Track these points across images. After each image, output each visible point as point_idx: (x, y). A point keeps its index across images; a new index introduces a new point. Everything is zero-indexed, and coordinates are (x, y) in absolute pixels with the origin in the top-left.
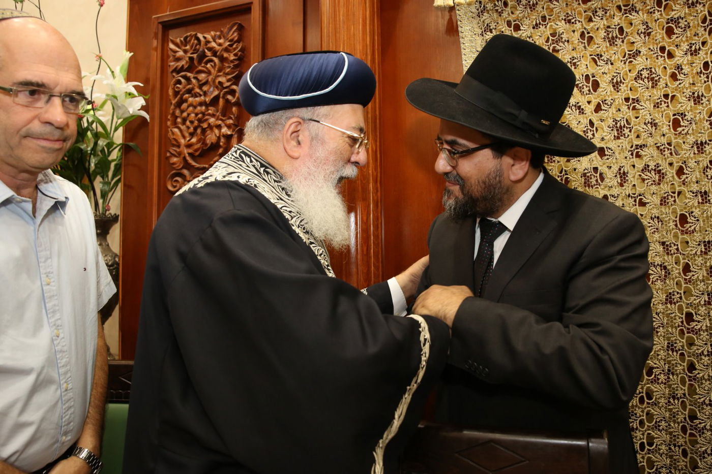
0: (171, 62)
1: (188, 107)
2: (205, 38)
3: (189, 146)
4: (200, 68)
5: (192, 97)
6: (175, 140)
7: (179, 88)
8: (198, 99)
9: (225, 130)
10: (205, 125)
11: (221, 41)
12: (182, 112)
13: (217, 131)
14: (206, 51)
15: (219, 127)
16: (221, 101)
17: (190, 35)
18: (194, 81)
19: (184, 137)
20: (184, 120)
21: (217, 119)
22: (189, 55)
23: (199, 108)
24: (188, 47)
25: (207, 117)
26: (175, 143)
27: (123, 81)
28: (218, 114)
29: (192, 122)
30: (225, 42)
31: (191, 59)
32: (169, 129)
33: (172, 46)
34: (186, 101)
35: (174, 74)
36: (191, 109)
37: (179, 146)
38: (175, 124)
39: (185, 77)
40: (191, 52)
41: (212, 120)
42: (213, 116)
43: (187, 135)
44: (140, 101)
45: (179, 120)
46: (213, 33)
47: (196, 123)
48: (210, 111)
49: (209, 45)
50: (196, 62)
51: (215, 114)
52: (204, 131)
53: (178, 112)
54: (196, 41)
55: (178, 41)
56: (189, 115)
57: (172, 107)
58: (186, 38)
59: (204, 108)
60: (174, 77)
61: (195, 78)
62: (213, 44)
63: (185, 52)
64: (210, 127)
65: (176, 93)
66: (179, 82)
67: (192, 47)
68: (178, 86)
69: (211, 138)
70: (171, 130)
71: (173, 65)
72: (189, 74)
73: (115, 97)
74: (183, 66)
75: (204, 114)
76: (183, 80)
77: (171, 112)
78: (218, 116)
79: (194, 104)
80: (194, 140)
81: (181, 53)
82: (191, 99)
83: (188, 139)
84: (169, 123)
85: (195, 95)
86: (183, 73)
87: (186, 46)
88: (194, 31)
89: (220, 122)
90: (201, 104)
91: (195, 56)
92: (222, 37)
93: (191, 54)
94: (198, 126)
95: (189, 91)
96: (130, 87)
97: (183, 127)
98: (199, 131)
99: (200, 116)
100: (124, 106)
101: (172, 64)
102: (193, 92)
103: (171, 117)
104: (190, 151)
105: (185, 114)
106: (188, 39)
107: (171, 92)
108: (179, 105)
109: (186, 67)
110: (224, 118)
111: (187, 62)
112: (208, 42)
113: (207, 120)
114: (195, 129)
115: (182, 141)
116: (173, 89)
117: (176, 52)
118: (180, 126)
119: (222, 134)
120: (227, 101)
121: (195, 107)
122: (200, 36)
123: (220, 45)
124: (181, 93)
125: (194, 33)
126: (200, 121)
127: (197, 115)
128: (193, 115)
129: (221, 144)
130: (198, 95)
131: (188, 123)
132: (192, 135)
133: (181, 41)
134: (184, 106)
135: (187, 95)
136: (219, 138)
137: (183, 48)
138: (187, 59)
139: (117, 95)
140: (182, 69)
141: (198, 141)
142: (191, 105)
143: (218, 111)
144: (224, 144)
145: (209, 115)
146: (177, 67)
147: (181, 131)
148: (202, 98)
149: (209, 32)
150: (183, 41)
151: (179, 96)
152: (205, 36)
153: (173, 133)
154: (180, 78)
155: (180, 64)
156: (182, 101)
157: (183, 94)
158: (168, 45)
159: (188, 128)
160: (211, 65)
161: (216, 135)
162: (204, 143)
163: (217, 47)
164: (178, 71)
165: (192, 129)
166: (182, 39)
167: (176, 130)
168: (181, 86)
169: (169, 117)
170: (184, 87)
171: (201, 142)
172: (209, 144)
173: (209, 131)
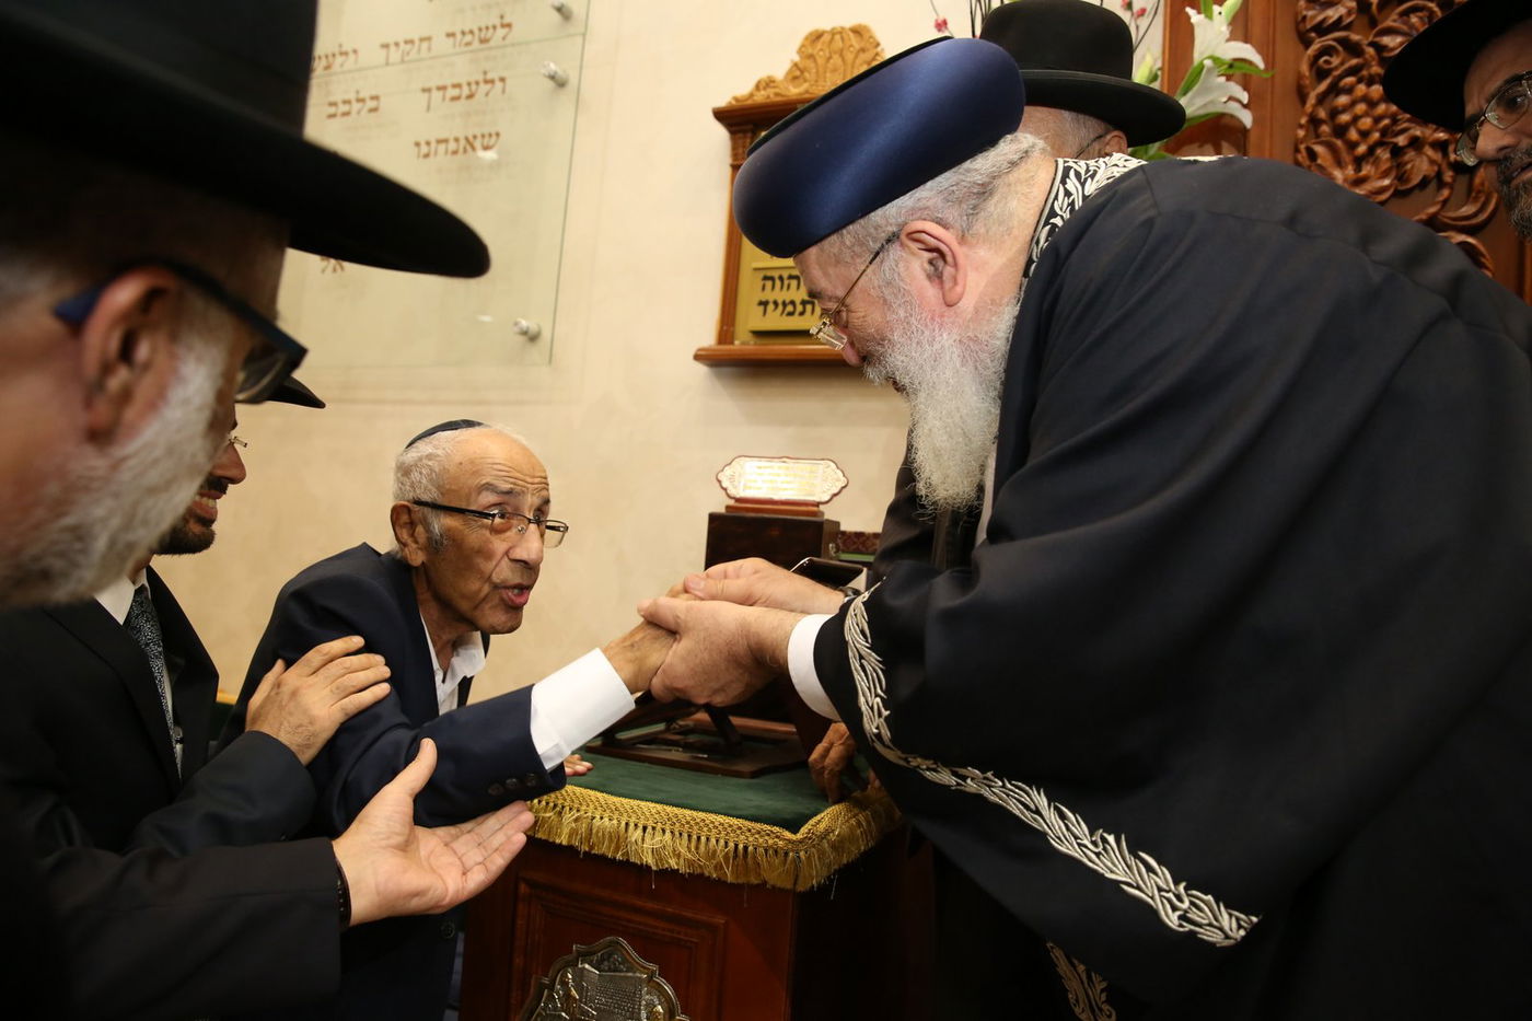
1: (1353, 103)
3: (1356, 182)
4: (1389, 23)
5: (1360, 81)
6: (1320, 169)
7: (1326, 62)
10: (1401, 140)
12: (1334, 113)
13: (1429, 151)
18: (1371, 51)
19: (1339, 164)
20: (1340, 131)
23: (1382, 107)
29: (1364, 135)
31: (1363, 6)
32: (1302, 147)
34: (1349, 90)
35: (1316, 35)
36: (1361, 108)
38: (1315, 134)
39: (1343, 42)
43: (1346, 157)
45: (1325, 128)
47: (1375, 136)
50: (1374, 11)
52: (1397, 153)
53: (1322, 114)
56: (1356, 119)
57: (1312, 100)
60: (1314, 40)
61: (1372, 44)
64: (1415, 143)
65: (1320, 74)
66: (1329, 51)
68: (1327, 58)
69: (1420, 166)
70: (1306, 150)
71: (1314, 17)
72: (1355, 37)
74: (1340, 19)
75: (1395, 119)
76: (1339, 49)
77: (1307, 111)
79: (1371, 97)
80: (1367, 169)
82: (1361, 89)
83: (1350, 169)
85: (1373, 78)
86: (1340, 34)
94: (1380, 143)
95: (1356, 71)
97: (1339, 144)
98: (1382, 153)
99: (1386, 121)
101: (1311, 14)
102: (1365, 73)
103: (1307, 121)
105: (1345, 118)
107: (1305, 68)
108: (1327, 98)
109: (1347, 21)
111: (1349, 13)
113: (1405, 130)
114: (1371, 150)
115: (1338, 173)
116: (1314, 65)
118: (1330, 139)
119: (1448, 160)
121: (1372, 105)
124: (1336, 73)
126: (1384, 132)
127: (1377, 120)
128: (1367, 120)
129: (1448, 181)
131: (1353, 135)
132: (1358, 162)
134: (1343, 100)
135: (1350, 80)
136: (1440, 169)
138: (1352, 4)
140: (1337, 25)
141: (1380, 174)
142: (1365, 99)
144: (1456, 180)
146: (1326, 22)
147: (1332, 149)
151: (1328, 81)
154: (1332, 44)
155: (1333, 15)
156: (1335, 90)
157: (1341, 77)
159: (1352, 145)
160: (1421, 18)
161: (1432, 162)
162: (1401, 177)
164: (1322, 29)
165: (1362, 149)
167: (1319, 149)
168: (1335, 61)
169: (1303, 121)
170: (1342, 63)
171: (1393, 174)
172: (1416, 180)
173: (1411, 154)
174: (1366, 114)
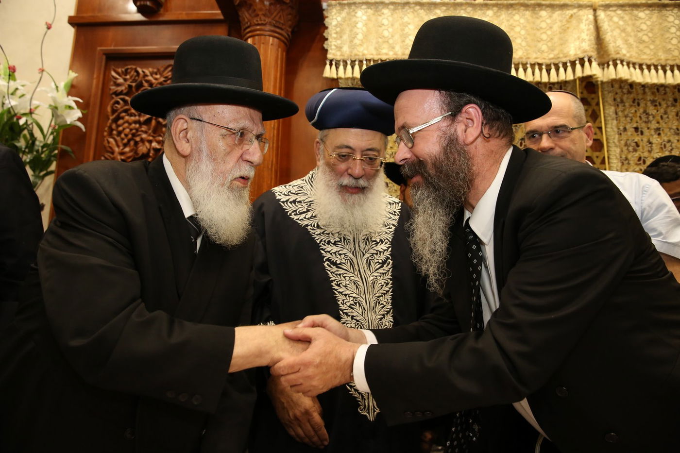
0: (112, 85)
1: (124, 123)
2: (143, 72)
3: (122, 154)
5: (128, 115)
6: (111, 148)
7: (116, 107)
8: (133, 118)
9: (154, 144)
10: (138, 139)
11: (158, 76)
12: (118, 126)
13: (147, 144)
14: (144, 82)
15: (150, 142)
16: (153, 122)
17: (131, 68)
19: (118, 146)
20: (119, 133)
21: (149, 135)
22: (128, 83)
23: (133, 125)
24: (128, 77)
25: (139, 133)
26: (109, 149)
27: (65, 95)
28: (150, 131)
29: (126, 135)
30: (160, 78)
31: (130, 86)
32: (105, 139)
33: (113, 74)
34: (123, 118)
35: (114, 96)
36: (126, 125)
37: (113, 153)
38: (110, 134)
39: (123, 100)
40: (131, 81)
41: (144, 136)
42: (146, 132)
43: (120, 144)
44: (78, 114)
45: (115, 132)
46: (151, 70)
47: (130, 136)
48: (143, 129)
49: (147, 78)
50: (134, 89)
51: (147, 131)
52: (136, 143)
53: (114, 126)
54: (135, 74)
55: (120, 70)
56: (124, 129)
57: (110, 121)
58: (126, 70)
59: (137, 126)
60: (113, 98)
62: (150, 78)
63: (125, 80)
64: (142, 140)
65: (114, 111)
66: (118, 103)
67: (131, 77)
68: (117, 105)
69: (143, 149)
70: (107, 140)
71: (113, 89)
72: (127, 98)
73: (56, 108)
74: (122, 91)
75: (137, 130)
76: (121, 102)
77: (108, 125)
78: (150, 134)
79: (130, 121)
80: (127, 149)
81: (121, 80)
82: (127, 118)
83: (121, 148)
84: (105, 134)
85: (131, 115)
86: (122, 97)
87: (126, 75)
88: (134, 65)
89: (151, 138)
90: (135, 122)
91: (134, 84)
92: (158, 73)
93: (131, 82)
94: (132, 139)
95: (126, 111)
96: (71, 101)
97: (118, 139)
98: (132, 143)
99: (134, 131)
100: (62, 116)
101: (113, 87)
102: (129, 112)
103: (108, 129)
104: (123, 157)
105: (121, 128)
106: (129, 70)
107: (109, 109)
108: (116, 120)
109: (125, 92)
110: (155, 135)
111: (126, 88)
112: (145, 75)
113: (140, 135)
114: (129, 141)
115: (116, 149)
116: (112, 108)
117: (116, 79)
118: (116, 137)
119: (152, 147)
120: (158, 123)
121: (130, 124)
122: (140, 70)
123: (156, 79)
124: (119, 111)
125: (134, 67)
126: (134, 135)
127: (131, 130)
128: (127, 130)
129: (151, 155)
130: (133, 115)
131: (123, 136)
132: (125, 145)
133: (122, 71)
134: (121, 122)
135: (124, 114)
136: (149, 150)
137: (124, 77)
138: (127, 86)
139: (58, 106)
140: (121, 93)
141: (131, 151)
142: (127, 122)
143: (149, 129)
144: (153, 155)
145: (142, 131)
146: (117, 91)
147: (116, 141)
148: (137, 118)
149: (147, 68)
150: (125, 72)
151: (116, 114)
152: (145, 70)
153: (109, 142)
154: (119, 100)
155: (120, 89)
156: (118, 118)
157: (121, 113)
158: (110, 73)
159: (123, 139)
161: (147, 148)
162: (136, 153)
163: (154, 81)
164: (117, 94)
165: (125, 141)
166: (123, 70)
167: (111, 140)
168: (119, 106)
169: (106, 129)
170: (122, 107)
171: (134, 152)
172: (140, 154)
173: (141, 144)
174: (128, 128)
